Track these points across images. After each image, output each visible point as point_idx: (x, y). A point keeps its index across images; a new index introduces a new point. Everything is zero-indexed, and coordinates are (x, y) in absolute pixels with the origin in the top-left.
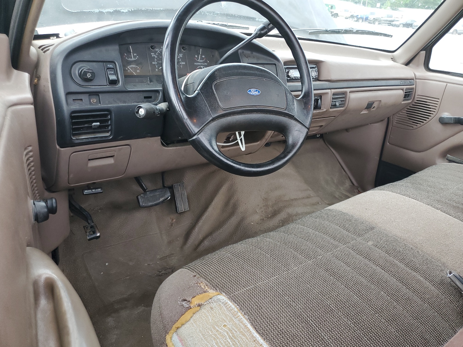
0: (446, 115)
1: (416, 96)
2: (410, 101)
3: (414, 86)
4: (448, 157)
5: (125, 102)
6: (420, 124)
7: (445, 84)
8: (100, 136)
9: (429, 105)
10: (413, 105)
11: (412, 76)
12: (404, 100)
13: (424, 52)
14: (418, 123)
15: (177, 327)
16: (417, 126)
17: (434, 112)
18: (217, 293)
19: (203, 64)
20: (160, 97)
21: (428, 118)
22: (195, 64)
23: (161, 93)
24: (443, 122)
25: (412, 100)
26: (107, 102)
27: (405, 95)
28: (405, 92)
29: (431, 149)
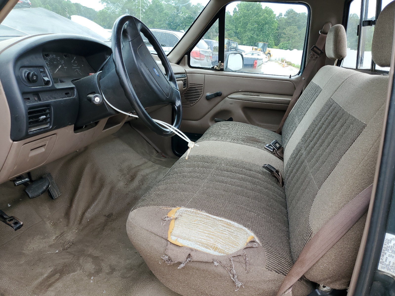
0: (208, 94)
1: (189, 84)
2: (186, 88)
3: (186, 78)
4: (216, 119)
5: (55, 98)
6: (195, 102)
7: (204, 75)
8: (44, 127)
9: (197, 89)
10: (188, 91)
11: (184, 71)
12: (184, 87)
13: (186, 56)
14: (193, 102)
15: (171, 232)
16: (193, 104)
17: (202, 93)
18: (177, 208)
19: (77, 68)
20: (76, 93)
21: (199, 98)
22: (73, 68)
23: (75, 90)
24: (208, 98)
25: (186, 87)
26: (45, 99)
27: (184, 84)
28: (184, 82)
29: (204, 118)
